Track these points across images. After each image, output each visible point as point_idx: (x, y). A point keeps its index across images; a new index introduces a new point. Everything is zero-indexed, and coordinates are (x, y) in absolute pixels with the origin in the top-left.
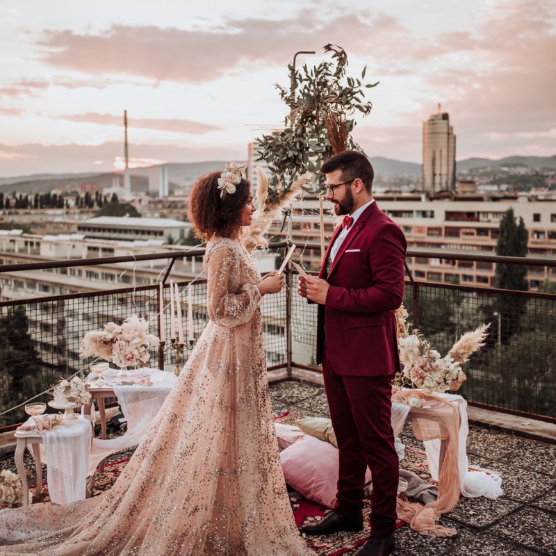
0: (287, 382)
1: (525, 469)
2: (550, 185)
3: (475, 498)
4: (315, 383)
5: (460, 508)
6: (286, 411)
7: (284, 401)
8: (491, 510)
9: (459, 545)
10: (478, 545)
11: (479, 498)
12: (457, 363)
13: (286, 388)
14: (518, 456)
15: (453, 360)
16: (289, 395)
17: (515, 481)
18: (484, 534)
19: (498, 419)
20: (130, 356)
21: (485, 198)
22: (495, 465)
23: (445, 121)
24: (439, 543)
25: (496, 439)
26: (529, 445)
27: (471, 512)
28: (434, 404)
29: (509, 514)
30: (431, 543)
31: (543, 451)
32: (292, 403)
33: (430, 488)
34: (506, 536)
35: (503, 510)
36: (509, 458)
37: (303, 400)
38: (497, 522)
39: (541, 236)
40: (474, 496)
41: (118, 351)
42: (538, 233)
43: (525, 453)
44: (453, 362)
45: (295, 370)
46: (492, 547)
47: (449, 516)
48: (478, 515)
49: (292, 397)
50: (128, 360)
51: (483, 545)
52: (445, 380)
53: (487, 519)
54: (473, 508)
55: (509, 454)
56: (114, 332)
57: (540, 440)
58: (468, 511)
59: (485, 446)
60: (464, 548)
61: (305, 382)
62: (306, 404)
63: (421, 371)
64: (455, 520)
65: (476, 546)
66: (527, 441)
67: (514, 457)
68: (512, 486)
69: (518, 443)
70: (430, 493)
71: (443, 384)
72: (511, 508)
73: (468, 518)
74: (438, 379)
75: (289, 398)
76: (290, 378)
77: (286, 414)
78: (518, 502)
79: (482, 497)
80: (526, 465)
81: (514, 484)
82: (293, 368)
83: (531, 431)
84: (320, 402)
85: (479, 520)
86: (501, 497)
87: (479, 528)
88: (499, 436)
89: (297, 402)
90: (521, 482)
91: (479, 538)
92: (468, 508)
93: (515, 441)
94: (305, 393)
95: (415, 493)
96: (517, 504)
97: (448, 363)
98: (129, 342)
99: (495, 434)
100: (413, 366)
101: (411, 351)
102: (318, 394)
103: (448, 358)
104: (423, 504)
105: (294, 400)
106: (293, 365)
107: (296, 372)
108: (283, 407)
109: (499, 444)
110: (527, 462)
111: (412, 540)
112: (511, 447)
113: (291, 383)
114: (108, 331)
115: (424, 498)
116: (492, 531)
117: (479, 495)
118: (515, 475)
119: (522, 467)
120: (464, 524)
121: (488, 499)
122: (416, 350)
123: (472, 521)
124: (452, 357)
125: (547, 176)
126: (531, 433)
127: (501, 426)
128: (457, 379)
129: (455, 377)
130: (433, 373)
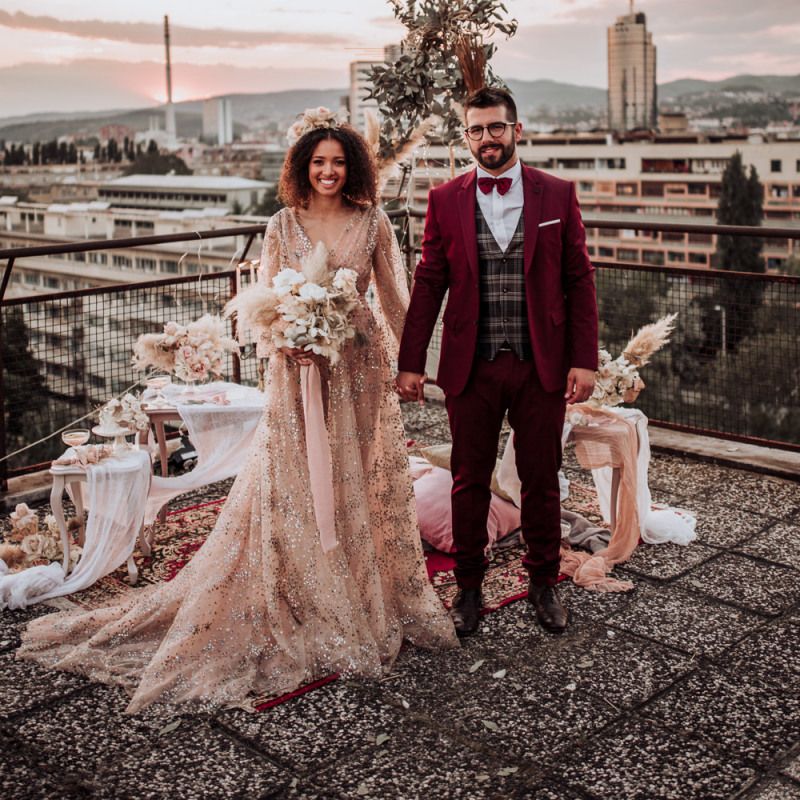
1: (729, 507)
2: (795, 118)
3: (660, 545)
5: (640, 557)
6: (409, 440)
8: (680, 558)
9: (636, 601)
10: (660, 600)
11: (665, 544)
14: (721, 491)
15: (627, 362)
16: (415, 417)
17: (714, 522)
18: (669, 587)
20: (199, 365)
22: (688, 503)
23: (641, 26)
24: (610, 600)
26: (736, 477)
27: (654, 562)
28: (602, 421)
29: (704, 562)
30: (599, 600)
31: (753, 484)
32: (417, 430)
33: (601, 533)
34: (697, 588)
35: (696, 558)
36: (708, 494)
37: (432, 426)
38: (686, 572)
40: (659, 542)
42: (778, 187)
43: (729, 488)
44: (627, 366)
46: (678, 603)
47: (625, 567)
48: (663, 565)
49: (417, 422)
51: (667, 600)
52: (618, 389)
53: (673, 569)
54: (656, 557)
55: (709, 488)
57: (751, 470)
58: (650, 560)
59: (678, 479)
60: (642, 604)
62: (437, 430)
64: (632, 571)
65: (657, 602)
66: (734, 472)
67: (715, 492)
68: (709, 528)
69: (721, 475)
70: (599, 538)
71: (615, 394)
72: (706, 556)
73: (649, 568)
74: (607, 388)
75: (413, 424)
77: (409, 444)
78: (715, 548)
79: (670, 542)
80: (730, 501)
81: (712, 526)
83: (739, 458)
85: (663, 571)
86: (694, 542)
87: (663, 580)
88: (697, 466)
89: (424, 428)
90: (722, 523)
91: (663, 592)
92: (650, 557)
93: (718, 472)
94: (436, 416)
95: (581, 539)
97: (621, 367)
99: (691, 464)
103: (621, 360)
104: (591, 552)
105: (420, 426)
109: (696, 477)
110: (731, 498)
111: (575, 597)
112: (712, 480)
115: (592, 545)
116: (679, 583)
117: (666, 541)
118: (715, 514)
119: (724, 505)
120: (643, 575)
121: (676, 545)
123: (655, 572)
124: (626, 358)
126: (739, 461)
127: (700, 454)
128: (633, 387)
129: (630, 385)
130: (601, 380)
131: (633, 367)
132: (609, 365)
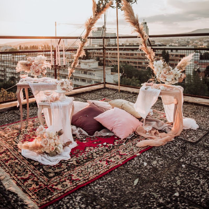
0: (104, 89)
1: (203, 117)
2: (174, 42)
3: (187, 130)
4: (114, 89)
5: (182, 134)
6: (104, 98)
7: (103, 95)
8: (196, 134)
9: (187, 151)
10: (196, 151)
11: (189, 129)
12: (180, 71)
13: (104, 91)
14: (198, 112)
15: (178, 69)
16: (105, 93)
17: (201, 122)
18: (197, 145)
19: (186, 99)
20: (38, 71)
21: (157, 45)
22: (190, 116)
23: (146, 25)
24: (178, 151)
25: (187, 107)
26: (201, 108)
27: (188, 136)
28: (171, 89)
29: (204, 136)
30: (174, 151)
31: (207, 110)
32: (106, 96)
33: (168, 126)
34: (207, 146)
35: (201, 135)
36: (195, 113)
37: (110, 95)
38: (200, 140)
39: (173, 56)
40: (187, 129)
41: (32, 69)
42: (172, 55)
43: (200, 111)
44: (178, 70)
45: (107, 85)
46: (203, 152)
47: (179, 138)
48: (191, 137)
49: (106, 94)
50: (37, 73)
51: (198, 151)
53: (195, 139)
54: (188, 134)
55: (194, 112)
56: (31, 61)
57: (205, 106)
58: (186, 135)
59: (184, 109)
60: (190, 153)
61: (110, 89)
62: (112, 96)
63: (164, 75)
64: (182, 140)
65: (195, 152)
66: (200, 107)
67: (197, 113)
68: (200, 124)
69: (196, 108)
70: (168, 128)
71: (175, 80)
72: (204, 133)
73: (187, 138)
74: (172, 78)
75: (105, 94)
76: (105, 88)
77: (104, 100)
78: (205, 131)
79: (190, 129)
80: (202, 115)
81: (201, 123)
82: (106, 84)
83: (200, 103)
84: (116, 95)
85: (192, 139)
86: (198, 129)
87: (194, 143)
88: (188, 105)
89: (108, 95)
90: (204, 122)
91: (195, 148)
92: (186, 134)
93: (195, 107)
94: (111, 92)
95: (162, 128)
96: (206, 131)
97: (176, 71)
98: (37, 65)
99: (186, 105)
100: (160, 73)
101: (160, 67)
102: (116, 93)
103: (176, 68)
104: (166, 133)
105: (107, 95)
106: (106, 83)
108: (103, 97)
109: (189, 108)
110: (202, 114)
111: (165, 150)
112: (194, 109)
113: (105, 89)
114: (28, 61)
115: (166, 130)
116: (200, 144)
117: (189, 128)
118: (200, 119)
119: (201, 116)
120: (186, 141)
121: (193, 130)
122: (162, 66)
123: (190, 140)
124: (178, 68)
125: (174, 40)
127: (188, 102)
128: (181, 77)
129: (180, 77)
130: (170, 75)
132: (172, 70)
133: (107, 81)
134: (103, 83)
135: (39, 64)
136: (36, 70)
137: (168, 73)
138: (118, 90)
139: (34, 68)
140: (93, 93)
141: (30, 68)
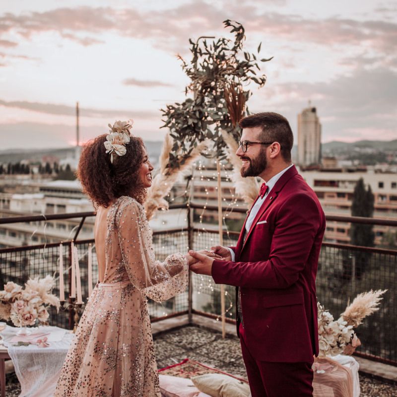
0: (188, 328)
4: (212, 329)
6: (185, 357)
7: (184, 347)
13: (187, 334)
15: (346, 323)
20: (28, 315)
21: (344, 170)
25: (380, 390)
32: (191, 349)
37: (201, 346)
39: (384, 199)
41: (16, 311)
42: (382, 196)
44: (346, 326)
50: (27, 319)
52: (339, 343)
56: (13, 292)
61: (204, 328)
62: (204, 350)
71: (337, 347)
74: (332, 343)
75: (189, 344)
76: (190, 324)
77: (185, 361)
82: (193, 315)
84: (216, 348)
88: (382, 386)
89: (196, 348)
94: (204, 339)
97: (342, 327)
98: (27, 301)
99: (378, 384)
102: (215, 340)
105: (193, 346)
106: (194, 312)
107: (195, 318)
108: (183, 353)
113: (192, 328)
114: (7, 291)
124: (345, 320)
127: (384, 377)
128: (351, 342)
129: (348, 341)
130: (326, 336)
131: (351, 327)
132: (332, 325)
133: (195, 307)
134: (186, 312)
135: (31, 299)
136: (24, 313)
137: (323, 332)
138: (221, 333)
139: (19, 309)
140: (162, 338)
141: (10, 310)
